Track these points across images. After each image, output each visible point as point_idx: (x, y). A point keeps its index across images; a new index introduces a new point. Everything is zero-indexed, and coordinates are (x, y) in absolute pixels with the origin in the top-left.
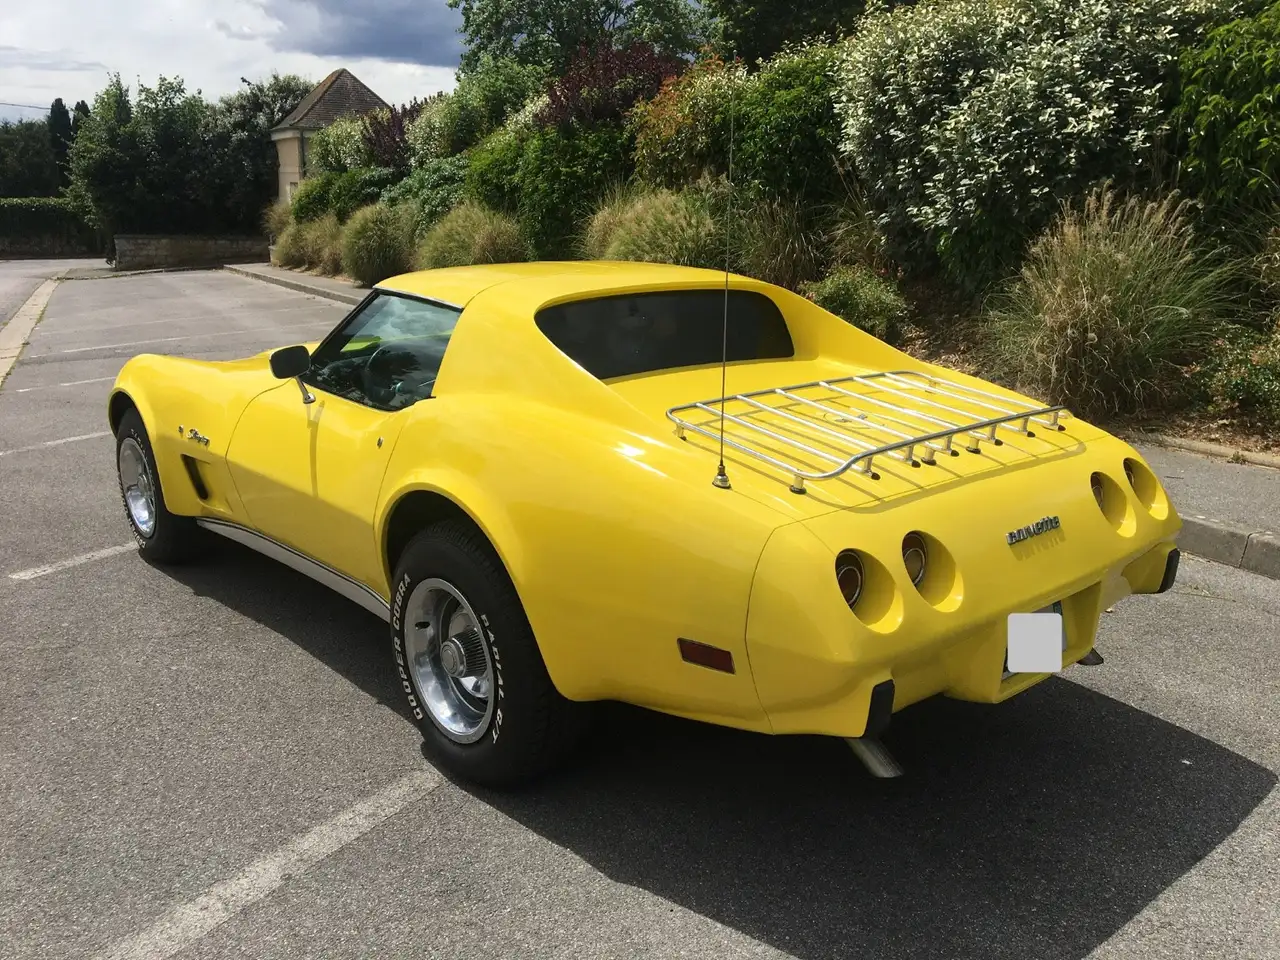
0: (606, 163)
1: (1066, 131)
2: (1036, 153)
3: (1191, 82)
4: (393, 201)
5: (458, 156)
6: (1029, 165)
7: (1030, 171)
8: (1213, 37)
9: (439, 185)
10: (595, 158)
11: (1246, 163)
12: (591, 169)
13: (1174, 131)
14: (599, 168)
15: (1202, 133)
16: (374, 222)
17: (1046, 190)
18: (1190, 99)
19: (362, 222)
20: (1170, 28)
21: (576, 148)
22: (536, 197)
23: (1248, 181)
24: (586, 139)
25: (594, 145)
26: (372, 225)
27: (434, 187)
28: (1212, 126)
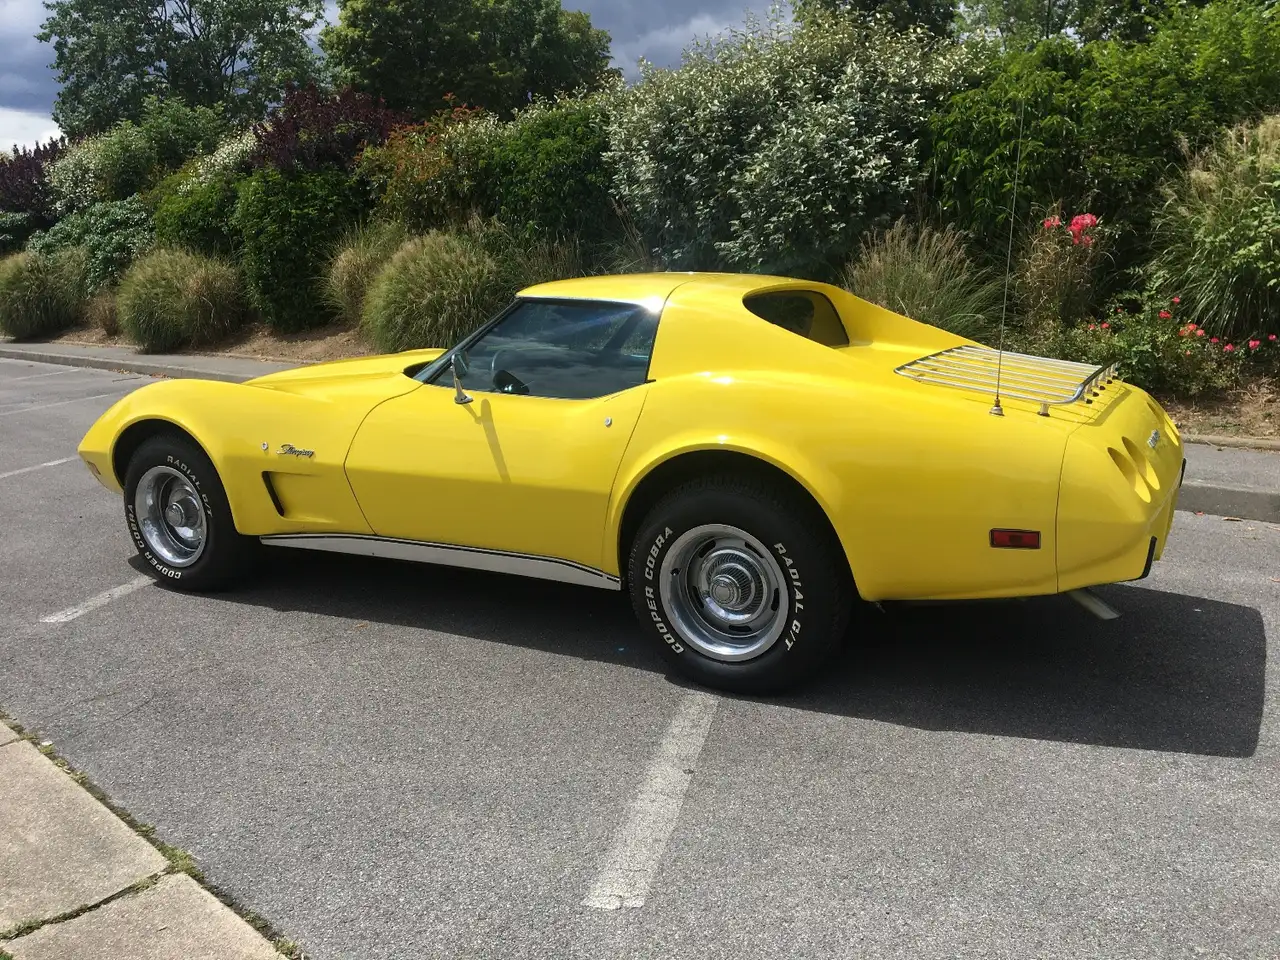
0: (337, 205)
1: (854, 176)
2: (831, 194)
3: (942, 138)
4: (48, 249)
5: (129, 199)
6: (826, 205)
7: (828, 210)
8: (952, 104)
9: (110, 230)
10: (326, 200)
11: (995, 203)
12: (323, 211)
13: (931, 177)
14: (331, 210)
15: (955, 179)
16: (31, 271)
17: (843, 225)
18: (942, 152)
19: (15, 270)
20: (917, 95)
21: (304, 191)
22: (263, 239)
23: (997, 216)
24: (314, 182)
25: (322, 187)
26: (27, 274)
27: (104, 233)
28: (962, 175)
